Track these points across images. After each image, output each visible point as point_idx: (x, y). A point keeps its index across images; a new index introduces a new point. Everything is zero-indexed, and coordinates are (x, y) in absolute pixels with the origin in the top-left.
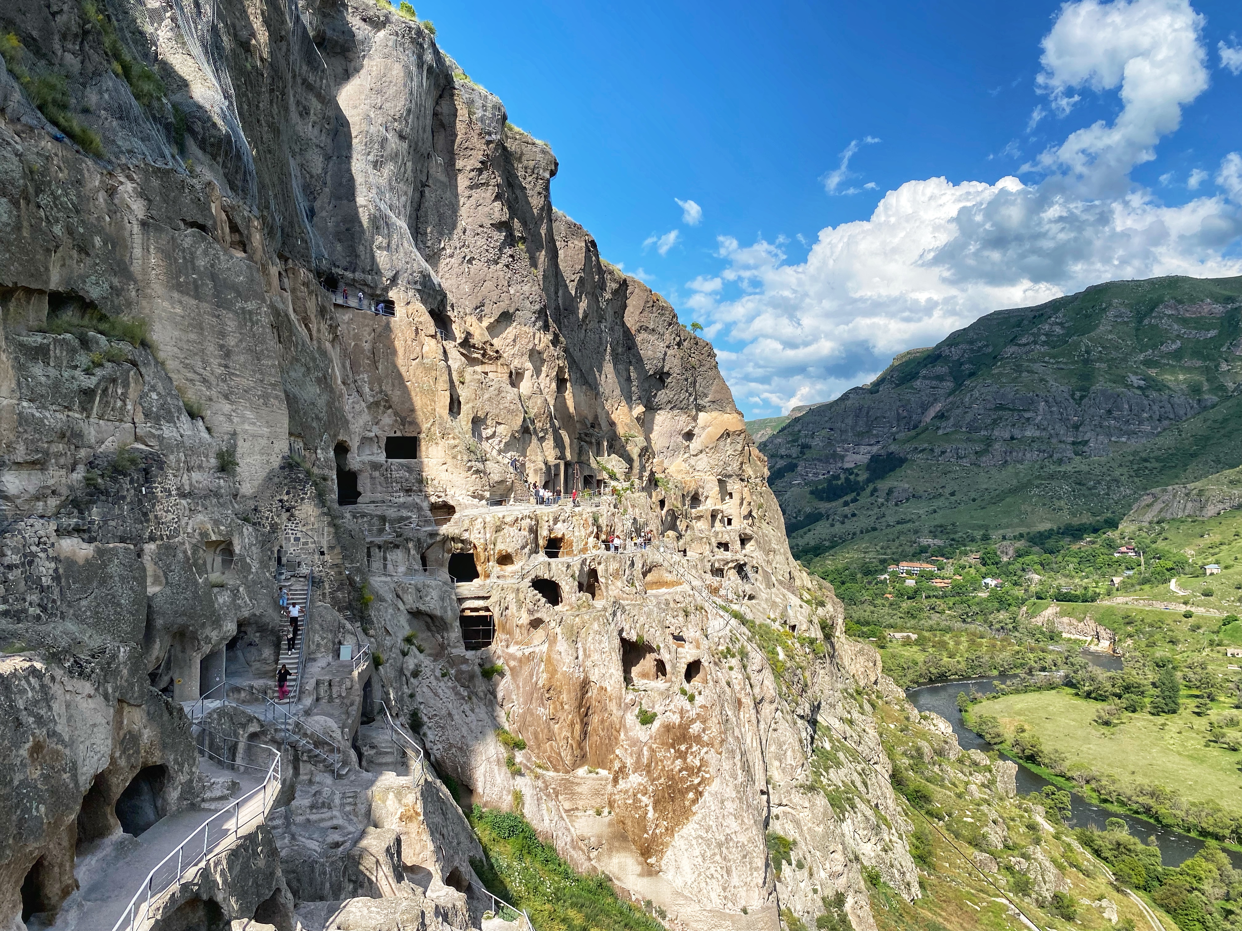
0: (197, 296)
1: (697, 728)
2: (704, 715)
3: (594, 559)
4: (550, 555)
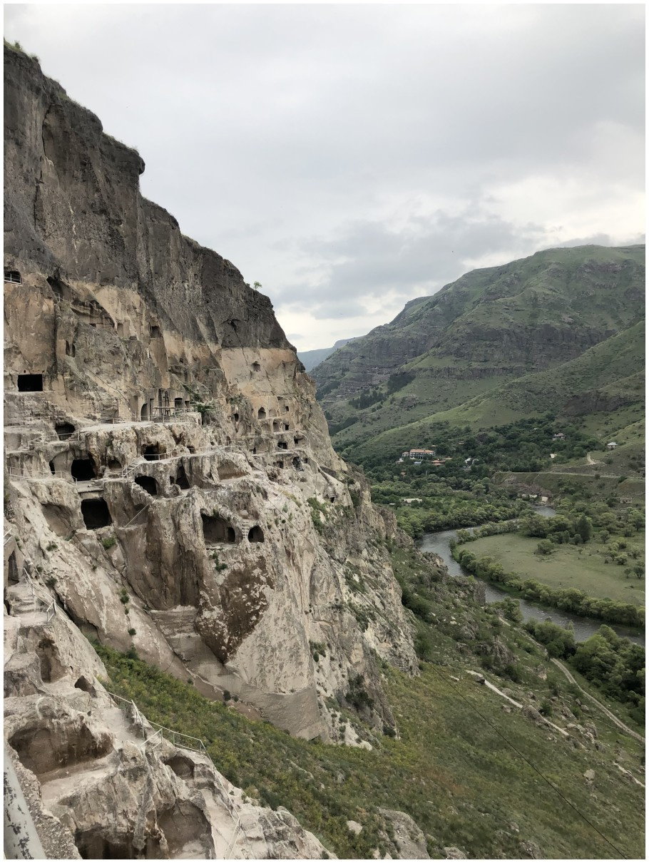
1: (257, 572)
2: (262, 563)
3: (181, 460)
4: (148, 458)
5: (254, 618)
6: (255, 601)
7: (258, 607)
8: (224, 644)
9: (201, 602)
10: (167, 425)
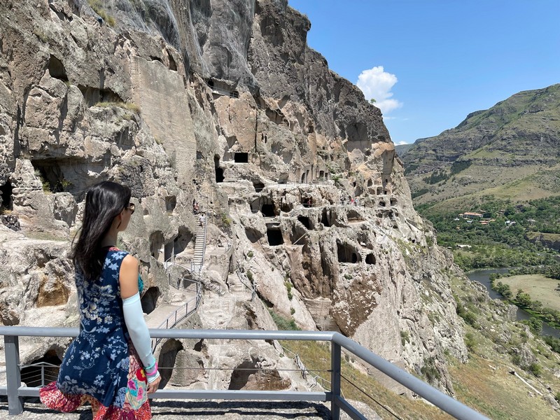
0: (158, 90)
1: (371, 282)
2: (374, 278)
3: (325, 209)
4: (306, 206)
5: (367, 311)
6: (368, 301)
7: (370, 305)
8: (347, 325)
9: (334, 297)
10: (317, 186)
